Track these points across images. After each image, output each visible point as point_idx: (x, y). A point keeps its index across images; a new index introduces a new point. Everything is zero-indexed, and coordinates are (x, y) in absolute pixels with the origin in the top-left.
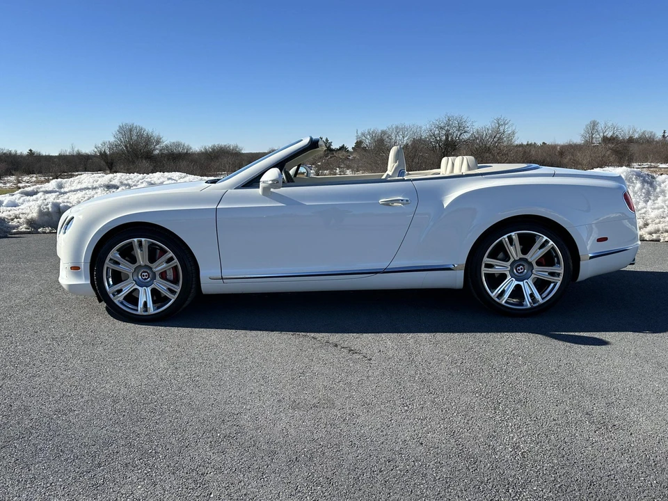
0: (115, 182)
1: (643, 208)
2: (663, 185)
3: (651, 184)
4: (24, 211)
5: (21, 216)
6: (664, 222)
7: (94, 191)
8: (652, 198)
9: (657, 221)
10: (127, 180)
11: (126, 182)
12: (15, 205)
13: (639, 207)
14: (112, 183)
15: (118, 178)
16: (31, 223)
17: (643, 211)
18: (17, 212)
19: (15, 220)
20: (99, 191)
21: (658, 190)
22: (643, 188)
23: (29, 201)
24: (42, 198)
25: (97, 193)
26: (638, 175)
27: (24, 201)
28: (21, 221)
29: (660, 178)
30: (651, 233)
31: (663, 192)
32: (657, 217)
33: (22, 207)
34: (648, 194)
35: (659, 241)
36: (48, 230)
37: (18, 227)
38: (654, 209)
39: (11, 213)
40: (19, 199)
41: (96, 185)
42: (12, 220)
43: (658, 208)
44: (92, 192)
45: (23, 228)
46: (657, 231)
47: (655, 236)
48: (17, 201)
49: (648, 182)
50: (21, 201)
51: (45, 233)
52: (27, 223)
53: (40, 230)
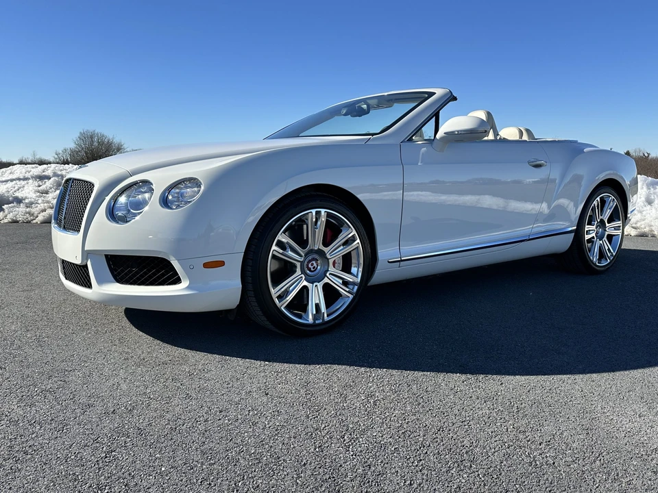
0: (49, 173)
7: (26, 182)
10: (61, 170)
11: (59, 173)
14: (44, 174)
15: (52, 169)
20: (31, 181)
25: (28, 183)
41: (28, 175)
44: (23, 183)
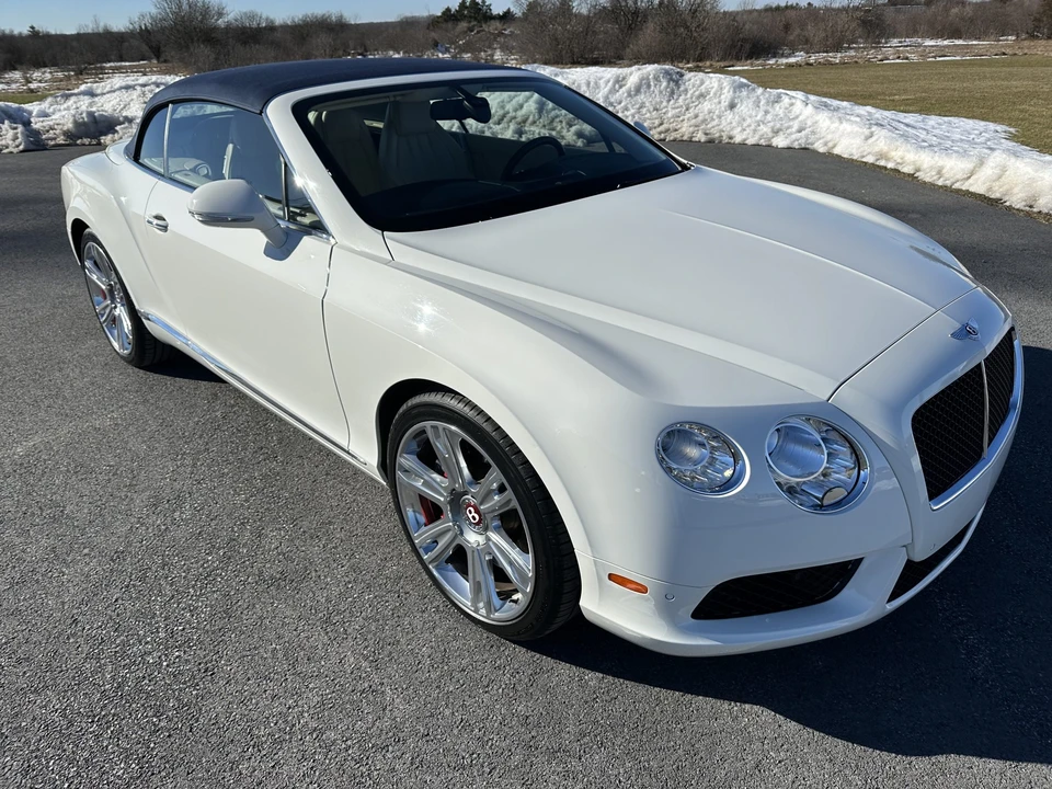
1: (664, 108)
2: (687, 83)
3: (677, 83)
4: (56, 122)
5: (55, 127)
8: (675, 97)
9: (671, 120)
12: (47, 115)
13: (662, 106)
16: (67, 134)
18: (51, 123)
19: (51, 131)
21: (682, 89)
22: (667, 87)
23: (60, 110)
24: (74, 106)
26: (667, 73)
27: (55, 110)
28: (57, 132)
29: (688, 75)
30: (660, 133)
31: (686, 91)
32: (673, 117)
33: (53, 117)
34: (672, 93)
35: (664, 140)
37: (55, 139)
38: (674, 108)
39: (44, 124)
40: (49, 108)
42: (48, 131)
43: (677, 108)
45: (61, 140)
46: (667, 131)
47: (662, 136)
48: (47, 111)
49: (674, 81)
50: (51, 110)
51: (84, 145)
52: (64, 135)
53: (78, 142)
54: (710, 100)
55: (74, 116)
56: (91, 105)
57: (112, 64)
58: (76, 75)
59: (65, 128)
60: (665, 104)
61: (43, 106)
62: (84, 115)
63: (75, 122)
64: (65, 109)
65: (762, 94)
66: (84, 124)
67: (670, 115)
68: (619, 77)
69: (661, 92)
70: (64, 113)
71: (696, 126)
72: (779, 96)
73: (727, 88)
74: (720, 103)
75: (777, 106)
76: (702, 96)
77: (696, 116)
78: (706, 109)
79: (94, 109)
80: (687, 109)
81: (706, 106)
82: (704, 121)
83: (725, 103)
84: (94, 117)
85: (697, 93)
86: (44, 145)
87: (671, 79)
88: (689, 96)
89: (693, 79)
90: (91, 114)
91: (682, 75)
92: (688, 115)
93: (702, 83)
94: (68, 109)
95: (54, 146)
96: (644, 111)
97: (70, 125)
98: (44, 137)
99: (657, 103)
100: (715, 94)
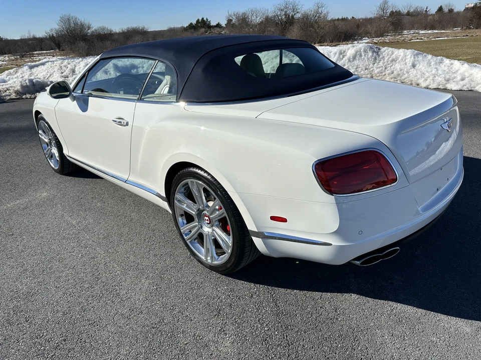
1: (372, 68)
2: (384, 54)
4: (11, 85)
5: (10, 88)
6: (381, 75)
8: (377, 61)
9: (378, 75)
12: (4, 81)
13: (370, 67)
16: (17, 92)
17: (372, 69)
18: (7, 86)
19: (7, 91)
21: (381, 57)
22: (372, 56)
24: (21, 76)
27: (9, 78)
28: (11, 91)
29: (383, 49)
31: (383, 57)
32: (378, 73)
33: (9, 83)
34: (375, 59)
36: (28, 96)
37: (10, 95)
38: (378, 68)
39: (4, 87)
40: (6, 77)
42: (6, 91)
43: (380, 68)
45: (13, 96)
48: (5, 78)
50: (8, 78)
51: (27, 98)
52: (15, 93)
53: (24, 97)
54: (399, 62)
55: (21, 82)
56: (30, 75)
57: (38, 52)
58: (20, 57)
59: (16, 89)
60: (371, 65)
61: (3, 77)
62: (27, 81)
63: (22, 86)
64: (16, 78)
65: (432, 58)
66: (27, 86)
67: (376, 72)
68: (341, 51)
69: (368, 59)
70: (15, 80)
71: (395, 78)
72: (442, 60)
73: (410, 55)
74: (406, 64)
75: (442, 66)
76: (393, 60)
77: (393, 73)
78: (398, 68)
79: (32, 78)
80: (386, 68)
81: (397, 66)
82: (399, 75)
83: (409, 64)
84: (33, 82)
85: (390, 59)
86: (3, 99)
87: (374, 51)
88: (386, 61)
89: (386, 51)
90: (31, 81)
91: (379, 49)
92: (387, 72)
93: (393, 53)
94: (17, 77)
95: (9, 100)
96: (359, 70)
97: (18, 88)
98: (3, 94)
99: (366, 65)
100: (402, 59)
